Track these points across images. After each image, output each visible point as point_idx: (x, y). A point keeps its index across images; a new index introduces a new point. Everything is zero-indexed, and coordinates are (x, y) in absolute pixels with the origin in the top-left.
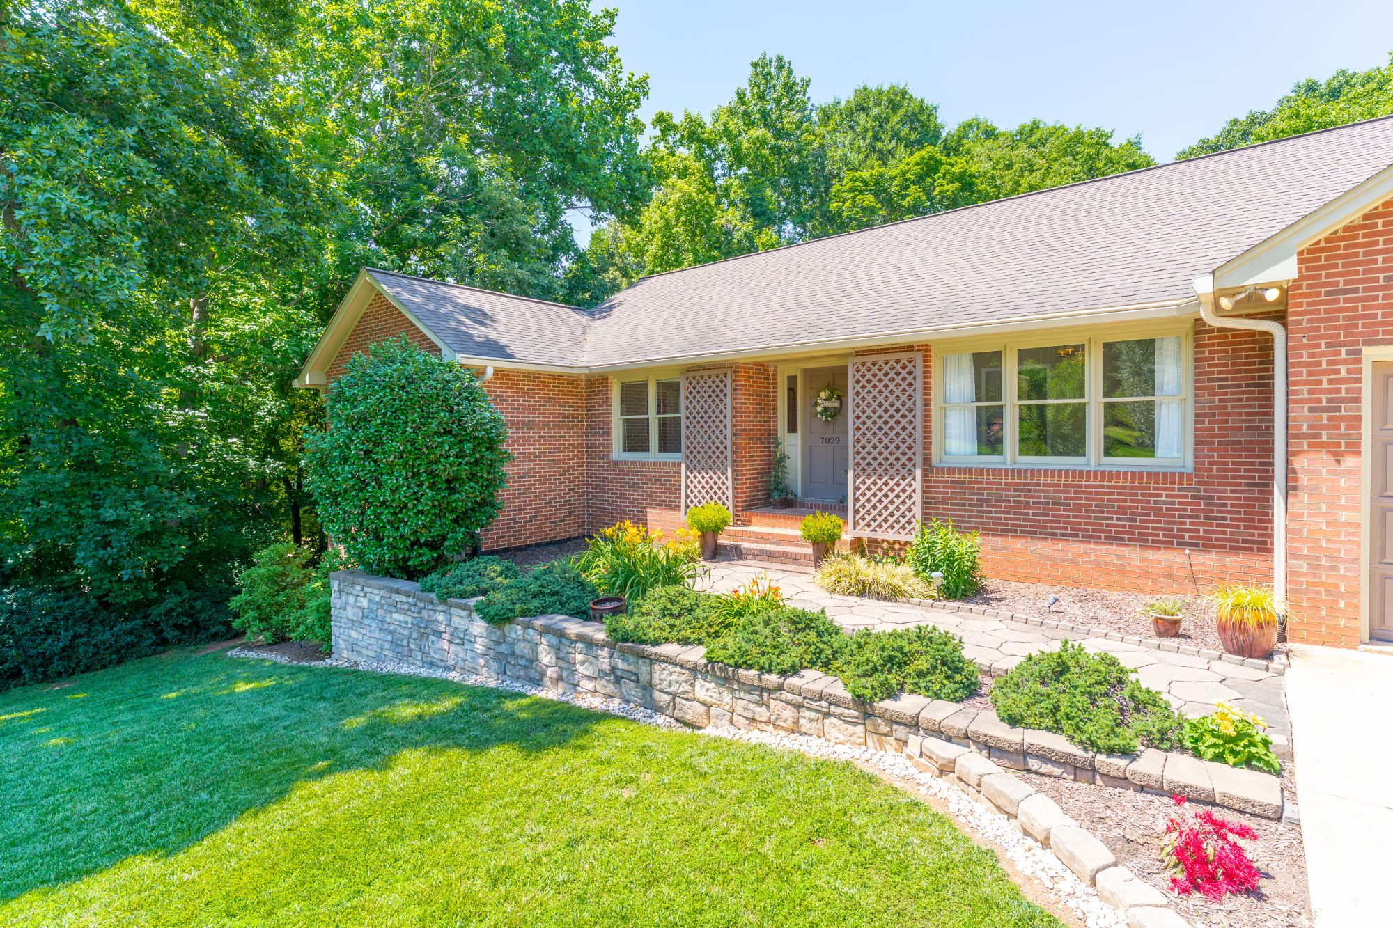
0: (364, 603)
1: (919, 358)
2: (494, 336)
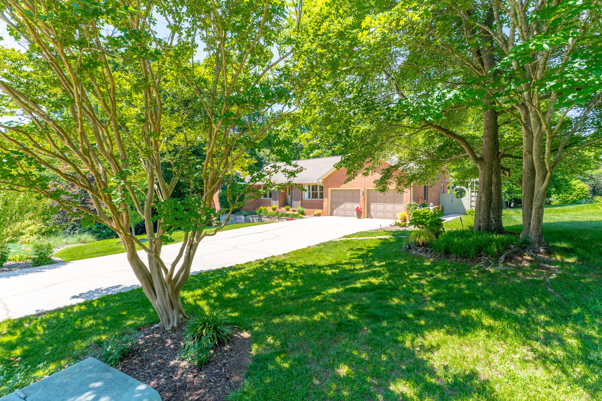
1: (301, 185)
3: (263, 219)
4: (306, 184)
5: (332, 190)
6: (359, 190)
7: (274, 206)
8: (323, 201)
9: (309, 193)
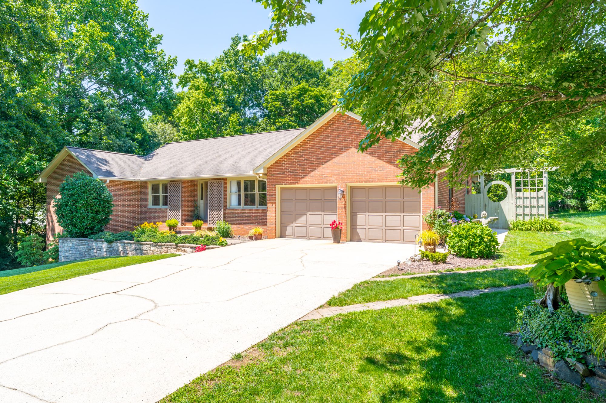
0: (71, 245)
1: (223, 181)
2: (109, 169)
3: (145, 247)
4: (232, 179)
5: (282, 189)
6: (335, 188)
7: (172, 221)
8: (265, 210)
9: (239, 196)
